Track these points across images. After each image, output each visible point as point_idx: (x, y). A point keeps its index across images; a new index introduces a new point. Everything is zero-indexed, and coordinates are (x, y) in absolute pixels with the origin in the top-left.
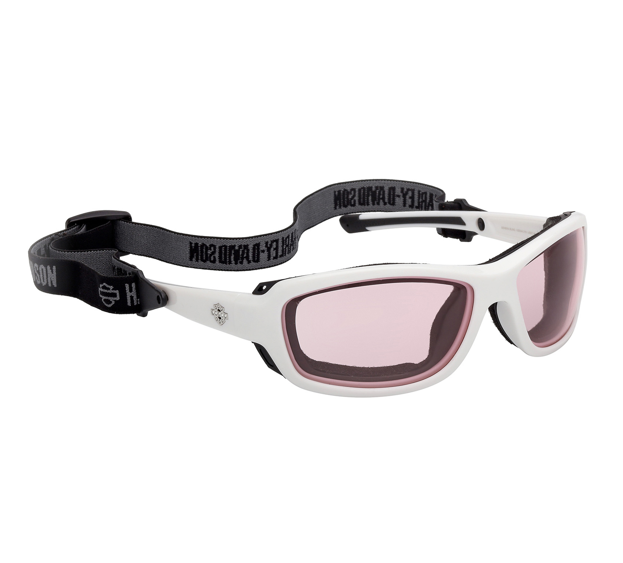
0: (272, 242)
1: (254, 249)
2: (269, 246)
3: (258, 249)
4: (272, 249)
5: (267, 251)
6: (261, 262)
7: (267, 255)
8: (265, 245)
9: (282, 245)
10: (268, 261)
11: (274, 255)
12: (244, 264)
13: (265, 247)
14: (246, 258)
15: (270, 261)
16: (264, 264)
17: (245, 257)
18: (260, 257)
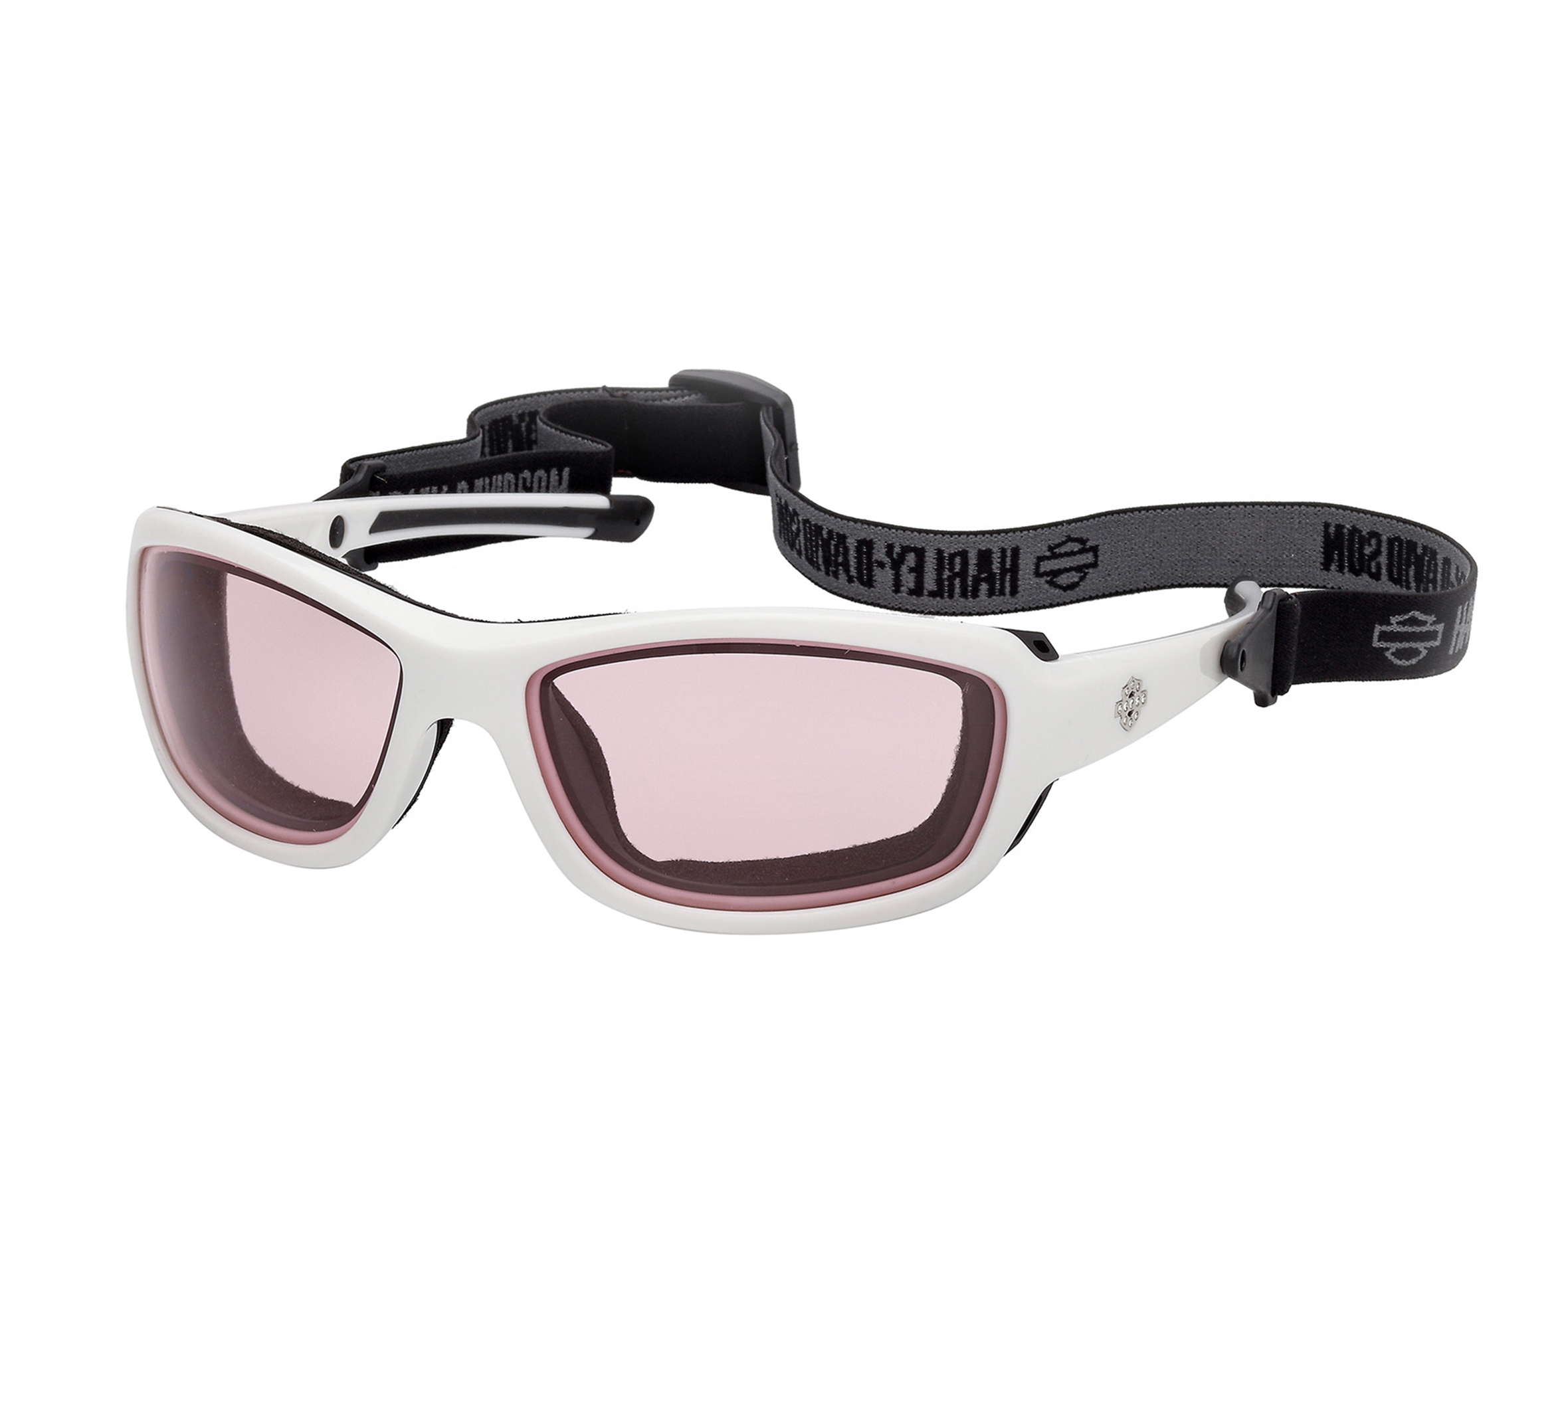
0: (906, 550)
1: (858, 550)
2: (895, 556)
3: (870, 554)
4: (904, 569)
5: (892, 568)
6: (877, 588)
7: (893, 577)
8: (886, 552)
9: (935, 567)
10: (894, 594)
11: (912, 585)
12: (840, 581)
13: (883, 556)
14: (843, 567)
15: (899, 595)
16: (886, 597)
17: (841, 564)
18: (875, 576)
